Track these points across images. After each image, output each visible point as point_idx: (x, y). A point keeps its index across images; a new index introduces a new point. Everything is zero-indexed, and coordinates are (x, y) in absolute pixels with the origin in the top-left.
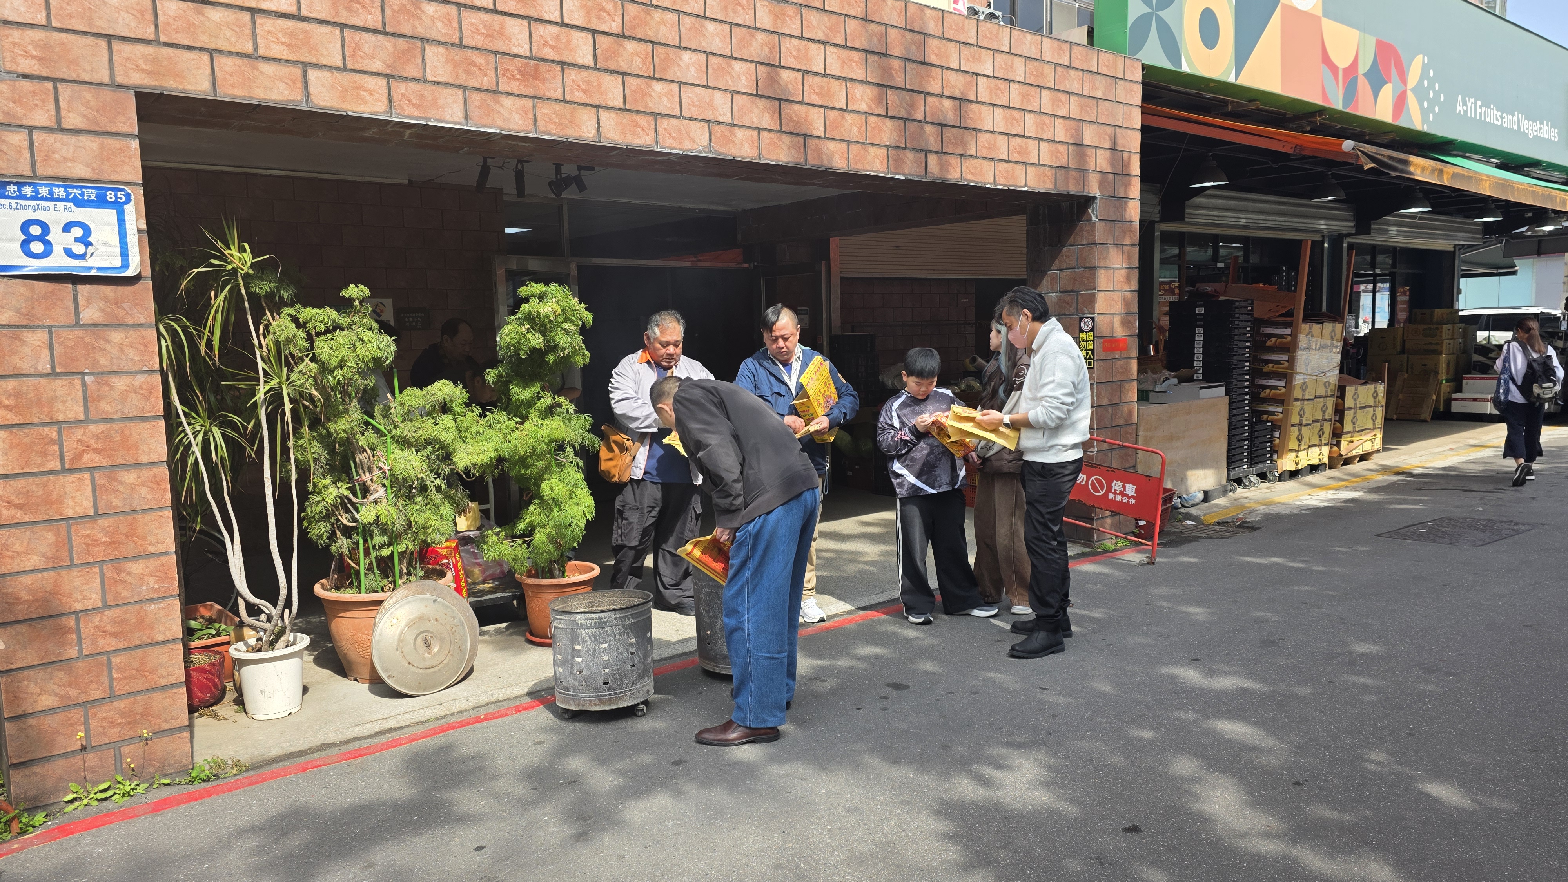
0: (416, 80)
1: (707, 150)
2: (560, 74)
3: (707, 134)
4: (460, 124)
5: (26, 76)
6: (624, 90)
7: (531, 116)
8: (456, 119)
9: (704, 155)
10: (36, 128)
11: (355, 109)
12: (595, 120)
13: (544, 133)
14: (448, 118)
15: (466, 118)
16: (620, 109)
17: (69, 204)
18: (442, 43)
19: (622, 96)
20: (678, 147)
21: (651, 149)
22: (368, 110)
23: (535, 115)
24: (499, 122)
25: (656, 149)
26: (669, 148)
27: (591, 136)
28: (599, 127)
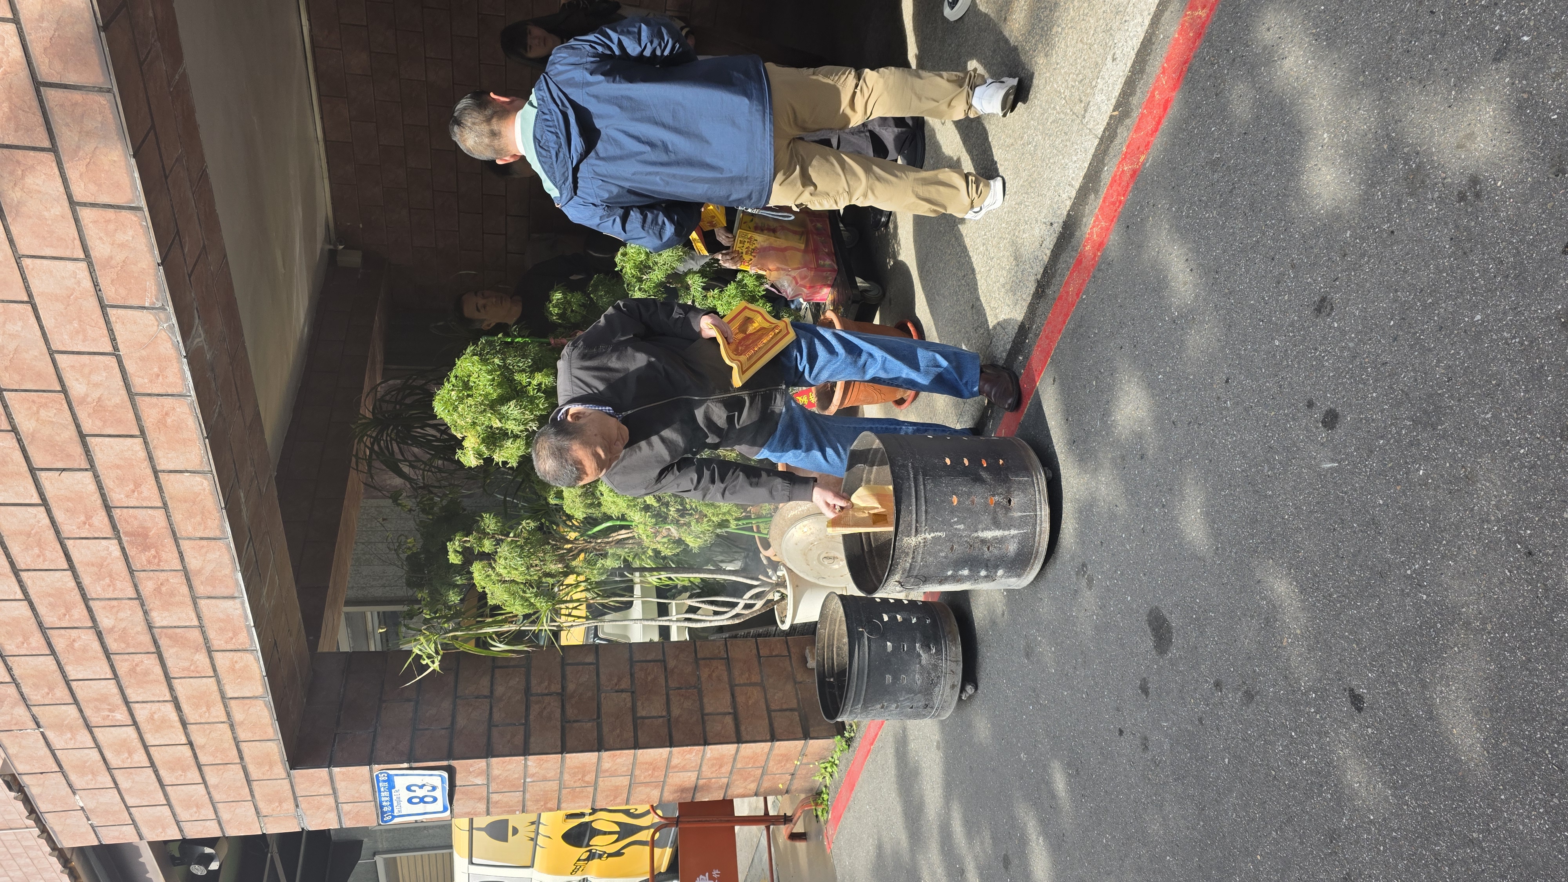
0: (203, 633)
1: (162, 315)
2: (125, 510)
3: (130, 312)
4: (243, 603)
5: (297, 806)
6: (109, 436)
7: (204, 542)
8: (239, 606)
9: (174, 320)
10: (336, 801)
11: (258, 671)
12: (178, 475)
13: (223, 531)
14: (239, 612)
15: (234, 598)
16: (146, 443)
17: (393, 791)
18: (146, 613)
19: (121, 439)
20: (175, 365)
21: (196, 405)
22: (256, 665)
23: (201, 539)
24: (227, 571)
25: (194, 397)
26: (184, 379)
27: (206, 483)
28: (187, 471)
